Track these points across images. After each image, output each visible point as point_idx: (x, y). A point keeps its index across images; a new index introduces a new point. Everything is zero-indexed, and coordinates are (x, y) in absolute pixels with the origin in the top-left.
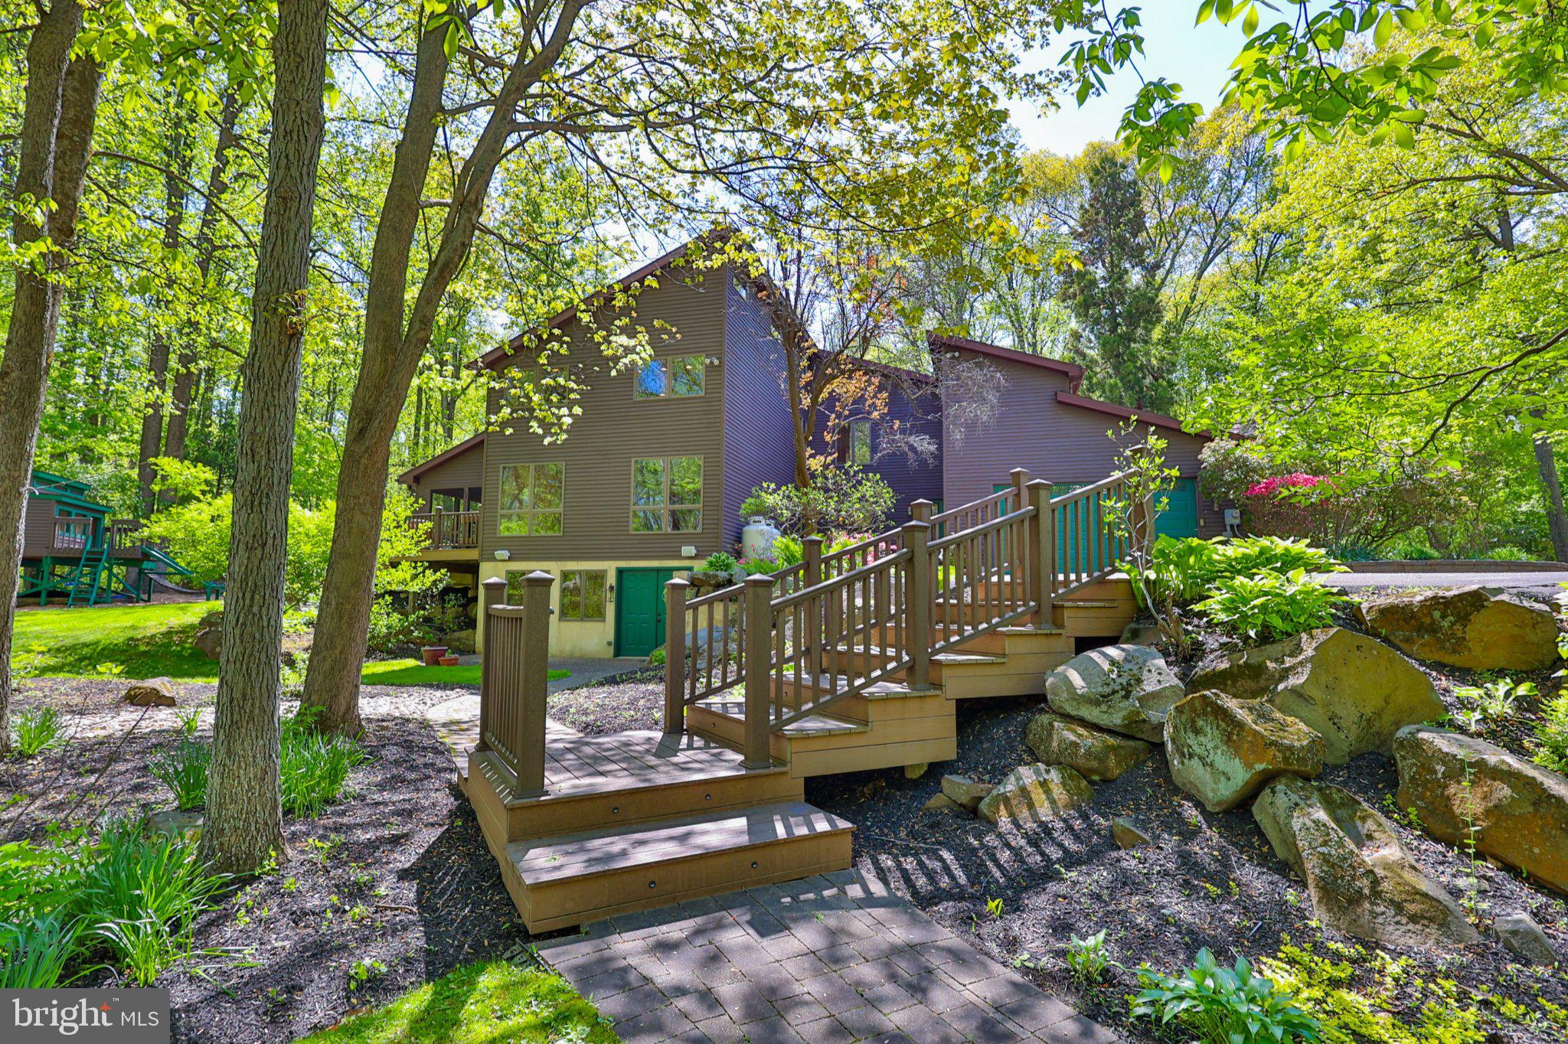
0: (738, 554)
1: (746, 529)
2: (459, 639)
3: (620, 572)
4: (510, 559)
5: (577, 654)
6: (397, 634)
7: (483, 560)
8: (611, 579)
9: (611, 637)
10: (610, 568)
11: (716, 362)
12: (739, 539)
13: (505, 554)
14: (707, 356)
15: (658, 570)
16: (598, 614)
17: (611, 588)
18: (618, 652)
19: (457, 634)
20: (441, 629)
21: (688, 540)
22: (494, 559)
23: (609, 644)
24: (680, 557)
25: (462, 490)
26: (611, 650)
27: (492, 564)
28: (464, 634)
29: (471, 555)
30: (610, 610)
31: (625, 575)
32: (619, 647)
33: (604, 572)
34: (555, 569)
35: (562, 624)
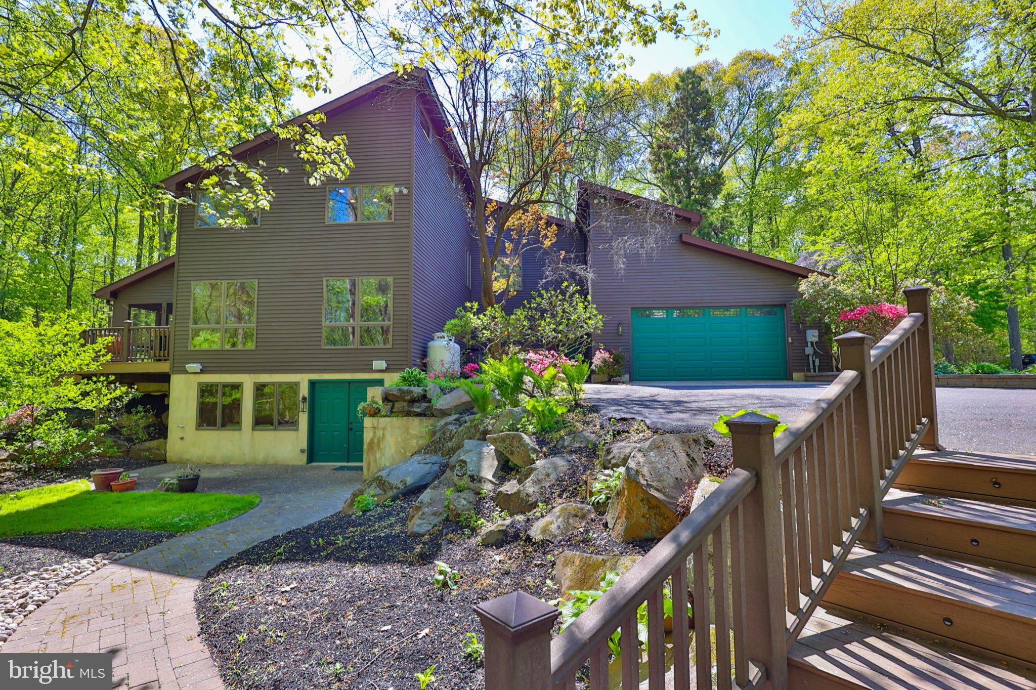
0: (424, 367)
1: (431, 344)
2: (149, 449)
3: (313, 384)
4: (202, 371)
5: (271, 462)
6: (75, 449)
7: (174, 372)
8: (304, 391)
9: (304, 445)
10: (303, 380)
11: (405, 191)
12: (424, 354)
13: (196, 367)
14: (396, 185)
15: (349, 382)
16: (293, 424)
17: (304, 399)
18: (311, 458)
19: (147, 444)
20: (130, 440)
21: (379, 354)
22: (185, 372)
23: (302, 451)
24: (371, 370)
25: (161, 305)
26: (304, 457)
27: (183, 376)
28: (154, 443)
29: (163, 367)
30: (303, 420)
31: (317, 386)
32: (312, 454)
33: (297, 384)
34: (248, 381)
35: (256, 432)
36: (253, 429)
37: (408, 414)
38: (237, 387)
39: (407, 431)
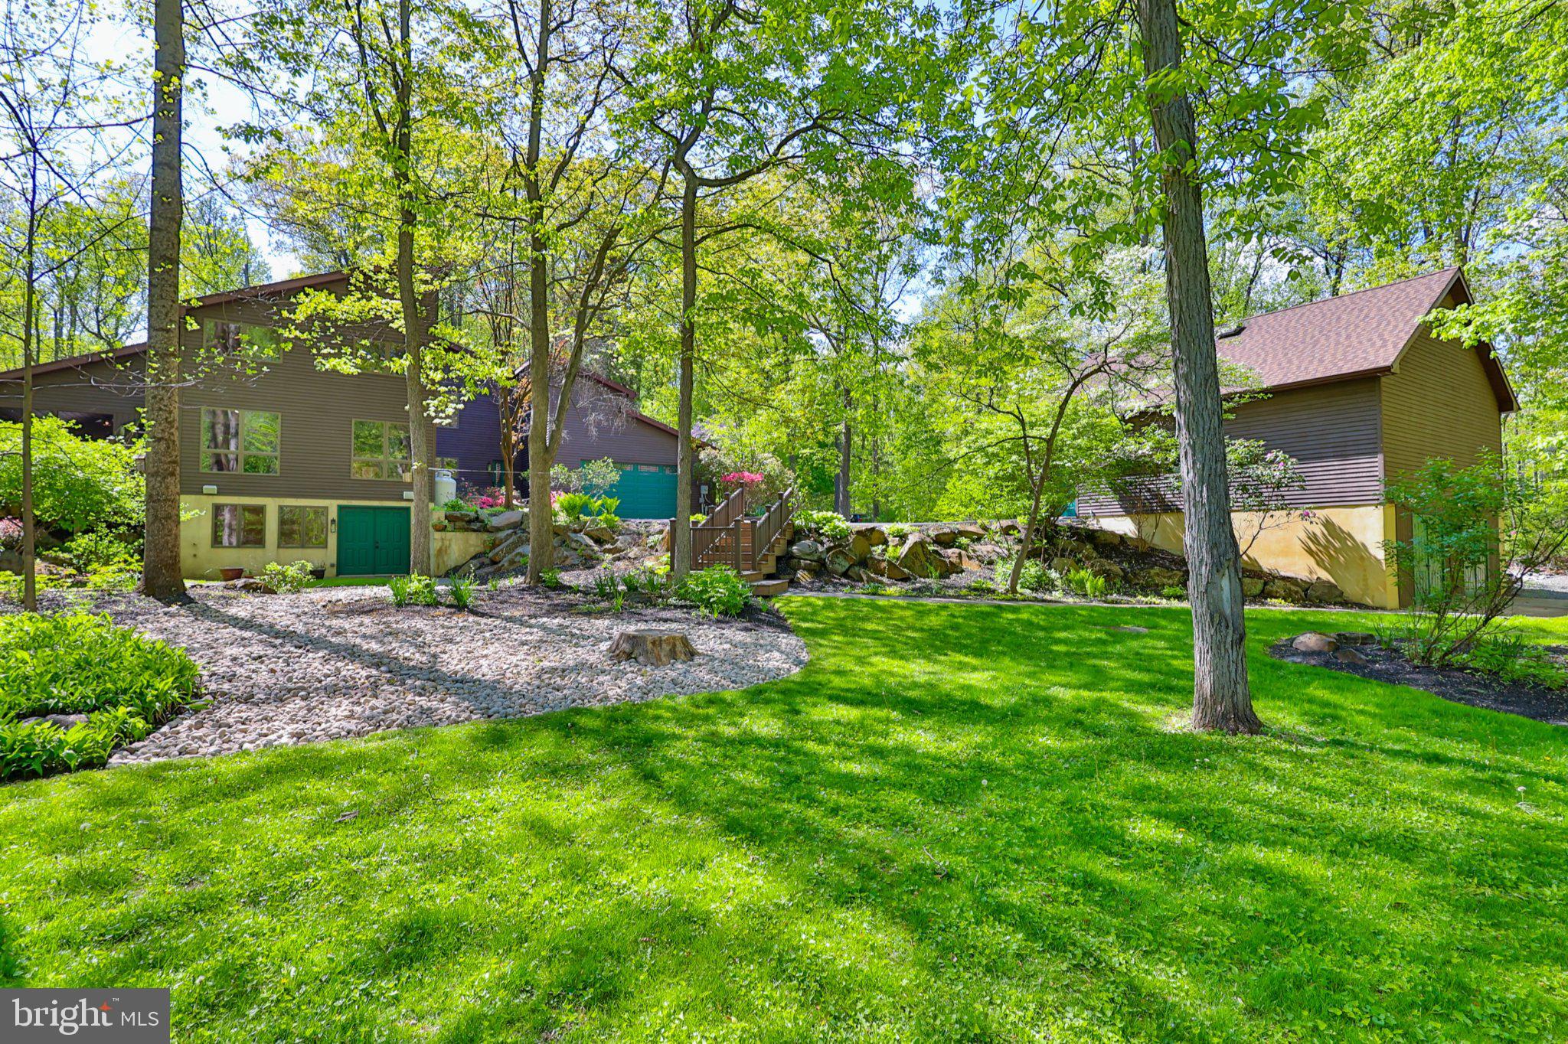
1: (438, 480)
3: (341, 508)
4: (219, 493)
8: (333, 514)
9: (333, 559)
10: (332, 506)
13: (214, 489)
15: (375, 509)
16: (321, 542)
17: (333, 521)
18: (339, 572)
22: (197, 493)
23: (332, 565)
24: (402, 499)
26: (333, 571)
27: (195, 496)
30: (332, 539)
31: (347, 511)
32: (339, 568)
33: (326, 508)
34: (272, 506)
35: (281, 551)
36: (279, 547)
37: (467, 530)
38: (259, 511)
39: (467, 541)
